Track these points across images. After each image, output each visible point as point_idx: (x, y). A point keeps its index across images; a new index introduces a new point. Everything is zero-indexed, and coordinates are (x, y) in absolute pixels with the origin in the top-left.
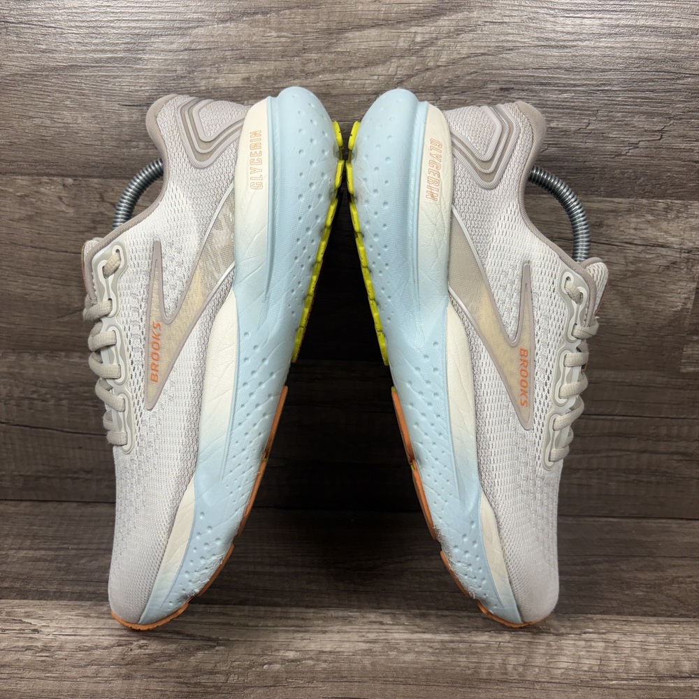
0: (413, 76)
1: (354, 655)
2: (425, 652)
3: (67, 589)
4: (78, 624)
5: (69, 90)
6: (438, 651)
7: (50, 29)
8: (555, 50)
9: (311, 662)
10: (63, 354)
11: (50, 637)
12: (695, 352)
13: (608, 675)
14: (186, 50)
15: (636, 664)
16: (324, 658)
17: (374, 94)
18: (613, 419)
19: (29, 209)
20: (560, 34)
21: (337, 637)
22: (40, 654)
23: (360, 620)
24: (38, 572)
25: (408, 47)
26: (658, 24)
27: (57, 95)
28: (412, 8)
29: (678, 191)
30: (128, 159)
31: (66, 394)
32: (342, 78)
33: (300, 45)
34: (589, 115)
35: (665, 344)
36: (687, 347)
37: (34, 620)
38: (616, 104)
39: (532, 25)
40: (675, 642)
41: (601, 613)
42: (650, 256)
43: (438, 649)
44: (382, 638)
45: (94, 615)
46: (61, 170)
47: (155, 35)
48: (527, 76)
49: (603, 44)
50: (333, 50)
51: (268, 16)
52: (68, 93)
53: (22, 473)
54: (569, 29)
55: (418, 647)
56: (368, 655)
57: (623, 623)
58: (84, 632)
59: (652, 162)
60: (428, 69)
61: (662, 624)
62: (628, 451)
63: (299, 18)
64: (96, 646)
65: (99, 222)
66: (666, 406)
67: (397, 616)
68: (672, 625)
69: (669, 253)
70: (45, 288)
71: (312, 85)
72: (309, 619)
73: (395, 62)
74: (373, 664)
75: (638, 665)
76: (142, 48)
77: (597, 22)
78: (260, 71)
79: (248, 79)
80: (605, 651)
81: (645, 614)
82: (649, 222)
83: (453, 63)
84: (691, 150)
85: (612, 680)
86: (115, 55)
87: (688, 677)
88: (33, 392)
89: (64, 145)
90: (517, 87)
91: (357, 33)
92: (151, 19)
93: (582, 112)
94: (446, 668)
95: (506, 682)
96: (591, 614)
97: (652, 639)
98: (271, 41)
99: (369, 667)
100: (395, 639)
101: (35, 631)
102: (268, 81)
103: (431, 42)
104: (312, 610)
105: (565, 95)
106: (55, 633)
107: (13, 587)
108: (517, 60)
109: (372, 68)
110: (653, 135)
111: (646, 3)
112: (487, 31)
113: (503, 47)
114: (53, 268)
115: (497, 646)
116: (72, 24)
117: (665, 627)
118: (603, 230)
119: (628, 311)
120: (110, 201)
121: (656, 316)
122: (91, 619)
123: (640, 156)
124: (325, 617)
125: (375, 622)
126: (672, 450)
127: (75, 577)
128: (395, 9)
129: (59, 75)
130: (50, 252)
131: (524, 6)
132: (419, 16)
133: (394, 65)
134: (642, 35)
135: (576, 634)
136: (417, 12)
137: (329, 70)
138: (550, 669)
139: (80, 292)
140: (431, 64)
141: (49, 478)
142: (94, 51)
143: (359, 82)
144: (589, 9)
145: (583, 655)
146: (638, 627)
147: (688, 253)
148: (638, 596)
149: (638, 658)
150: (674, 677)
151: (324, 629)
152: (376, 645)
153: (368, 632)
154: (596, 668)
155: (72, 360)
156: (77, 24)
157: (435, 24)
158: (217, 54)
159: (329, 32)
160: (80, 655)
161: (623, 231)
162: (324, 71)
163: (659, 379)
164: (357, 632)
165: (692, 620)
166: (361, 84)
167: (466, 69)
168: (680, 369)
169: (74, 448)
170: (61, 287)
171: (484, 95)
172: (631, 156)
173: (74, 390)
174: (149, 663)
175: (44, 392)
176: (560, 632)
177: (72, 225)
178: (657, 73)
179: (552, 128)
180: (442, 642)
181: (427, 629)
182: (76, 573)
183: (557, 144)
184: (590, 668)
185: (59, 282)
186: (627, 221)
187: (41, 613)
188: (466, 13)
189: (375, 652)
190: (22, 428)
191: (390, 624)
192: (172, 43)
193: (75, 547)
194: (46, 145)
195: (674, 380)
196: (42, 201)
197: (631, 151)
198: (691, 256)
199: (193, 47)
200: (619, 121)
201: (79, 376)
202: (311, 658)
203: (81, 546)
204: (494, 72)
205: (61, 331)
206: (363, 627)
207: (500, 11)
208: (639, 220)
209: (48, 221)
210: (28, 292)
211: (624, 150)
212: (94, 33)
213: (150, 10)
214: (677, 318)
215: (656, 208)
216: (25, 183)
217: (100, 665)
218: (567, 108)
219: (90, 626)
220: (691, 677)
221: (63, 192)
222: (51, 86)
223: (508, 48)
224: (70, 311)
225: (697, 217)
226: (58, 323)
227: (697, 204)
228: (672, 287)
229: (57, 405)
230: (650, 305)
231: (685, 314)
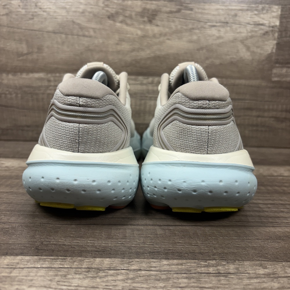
10: (19, 74)
18: (245, 102)
19: (7, 10)
31: (20, 92)
35: (265, 68)
36: (274, 70)
42: (257, 30)
62: (252, 116)
65: (35, 16)
66: (266, 96)
69: (265, 27)
70: (12, 45)
82: (255, 14)
88: (7, 91)
114: (16, 36)
118: (237, 18)
119: (249, 54)
120: (39, 7)
121: (260, 56)
126: (270, 115)
130: (15, 29)
139: (26, 47)
147: (272, 28)
155: (23, 77)
161: (245, 19)
163: (263, 84)
168: (272, 79)
169: (23, 116)
170: (19, 45)
173: (24, 90)
177: (24, 17)
186: (247, 14)
190: (2, 107)
195: (269, 84)
196: (12, 7)
201: (25, 84)
205: (19, 64)
208: (252, 14)
209: (14, 16)
210: (5, 46)
214: (270, 56)
215: (258, 8)
221: (21, 3)
224: (22, 55)
225: (275, 12)
226: (17, 60)
227: (274, 7)
228: (266, 43)
229: (16, 97)
230: (258, 51)
231: (272, 55)
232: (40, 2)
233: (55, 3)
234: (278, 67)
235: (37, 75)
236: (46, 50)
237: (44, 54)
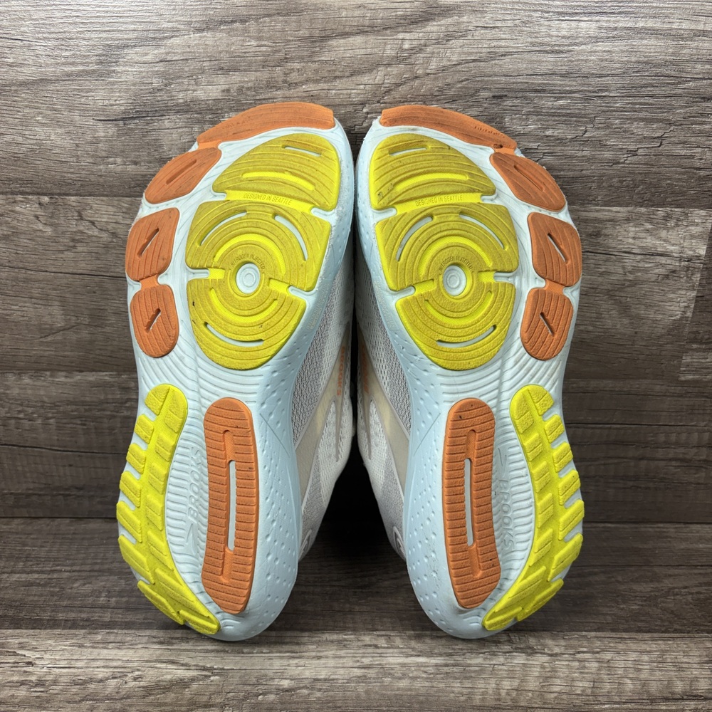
0: (401, 84)
1: (347, 683)
2: (419, 677)
3: (61, 616)
4: (72, 655)
5: (40, 105)
6: (432, 676)
7: (17, 41)
8: (550, 55)
9: (305, 692)
10: (48, 373)
11: (45, 670)
12: (694, 360)
13: (600, 698)
14: (161, 61)
15: (629, 686)
16: (318, 687)
17: (362, 104)
18: (610, 428)
19: (5, 229)
20: (554, 39)
21: (331, 663)
22: (35, 689)
23: (356, 644)
24: (31, 598)
25: (395, 55)
26: (658, 25)
27: (27, 110)
28: (398, 13)
29: (678, 198)
30: (106, 176)
31: (53, 413)
32: (326, 88)
33: (281, 55)
34: (586, 122)
35: (664, 353)
36: (686, 356)
37: (28, 652)
38: (614, 111)
39: (526, 29)
40: (669, 660)
41: (595, 631)
42: (650, 265)
43: (432, 673)
44: (377, 663)
45: (88, 645)
46: (36, 187)
47: (128, 46)
48: (522, 83)
49: (600, 48)
50: (317, 59)
51: (247, 24)
52: (38, 108)
53: (12, 491)
54: (564, 33)
55: (412, 672)
56: (363, 682)
57: (618, 640)
58: (79, 664)
59: (651, 169)
60: (417, 77)
61: (656, 640)
62: (626, 458)
63: (279, 26)
64: (91, 679)
65: (79, 241)
66: (664, 414)
67: (392, 638)
68: (666, 642)
69: (669, 262)
70: (25, 309)
71: (295, 95)
72: (304, 644)
73: (382, 71)
74: (367, 692)
75: (631, 686)
76: (114, 60)
77: (594, 25)
78: (240, 82)
79: (228, 91)
80: (598, 672)
81: (640, 630)
82: (648, 230)
83: (443, 70)
84: (692, 157)
85: (604, 704)
86: (87, 68)
87: (680, 699)
88: (20, 412)
89: (38, 162)
90: (510, 94)
91: (342, 41)
92: (123, 29)
93: (578, 119)
94: (440, 694)
95: (500, 708)
96: (585, 631)
97: (645, 658)
98: (251, 51)
99: (363, 696)
100: (389, 664)
101: (30, 664)
102: (249, 93)
103: (420, 49)
104: (307, 634)
105: (561, 102)
106: (49, 666)
107: (6, 616)
108: (511, 66)
109: (358, 78)
110: (653, 142)
111: (646, 4)
112: (478, 36)
113: (496, 53)
114: (33, 288)
115: (491, 669)
116: (40, 35)
117: (659, 644)
118: (600, 239)
119: (626, 321)
120: (89, 219)
121: (655, 325)
122: (86, 650)
123: (638, 164)
124: (320, 641)
125: (370, 646)
126: (671, 456)
127: (69, 602)
128: (381, 15)
129: (28, 89)
130: (30, 272)
131: (517, 9)
132: (406, 22)
133: (381, 74)
134: (641, 39)
135: (571, 654)
136: (404, 17)
137: (313, 80)
138: (543, 693)
139: (62, 312)
140: (420, 72)
141: (40, 495)
142: (63, 64)
143: (345, 92)
144: (585, 11)
145: (576, 677)
146: (631, 644)
147: (688, 261)
148: (633, 610)
149: (631, 679)
150: (666, 699)
151: (318, 654)
152: (371, 671)
153: (363, 657)
154: (589, 691)
155: (57, 380)
156: (44, 35)
157: (423, 30)
158: (194, 65)
159: (311, 40)
160: (75, 689)
161: (621, 240)
162: (307, 81)
163: (658, 388)
164: (353, 657)
165: (686, 635)
166: (347, 94)
167: (457, 77)
168: (679, 377)
169: (64, 466)
170: (43, 307)
171: (476, 104)
172: (629, 164)
173: (61, 409)
174: (144, 697)
175: (30, 411)
176: (555, 652)
177: (51, 244)
178: (657, 78)
179: (547, 136)
180: (436, 665)
181: (421, 652)
182: (69, 599)
183: (552, 153)
184: (583, 691)
185: (41, 302)
186: (625, 230)
187: (34, 643)
188: (456, 17)
189: (370, 678)
190: (10, 447)
191: (384, 648)
192: (146, 54)
193: (68, 568)
194: (19, 163)
195: (673, 388)
196: (18, 221)
197: (629, 159)
198: (691, 264)
199: (169, 58)
200: (617, 128)
201: (65, 395)
202: (305, 687)
203: (74, 568)
204: (486, 79)
205: (45, 350)
206: (358, 652)
207: (492, 15)
208: (637, 229)
209: (25, 241)
210: (9, 312)
211: (622, 157)
212: (63, 45)
213: (121, 20)
214: (677, 326)
215: (655, 216)
217: (95, 700)
218: (563, 116)
219: (85, 658)
220: (683, 699)
221: (40, 210)
222: (21, 102)
223: (501, 54)
224: (53, 331)
225: (697, 225)
226: (42, 344)
227: (697, 211)
228: (672, 296)
229: (45, 424)
230: (649, 314)
231: (684, 322)
232: (91, 208)
233: (128, 209)
234: (697, 350)
235: (92, 377)
236: (112, 318)
237: (108, 329)
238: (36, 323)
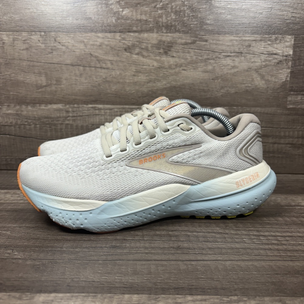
10: (38, 105)
12: (292, 99)
19: (27, 45)
31: (39, 122)
34: (243, 2)
35: (280, 96)
36: (289, 97)
42: (271, 59)
46: (40, 29)
59: (268, 20)
62: (268, 143)
65: (54, 50)
66: (282, 123)
69: (278, 57)
70: (32, 78)
82: (269, 44)
84: (283, 15)
88: (26, 122)
89: (41, 19)
110: (268, 9)
114: (35, 69)
118: (251, 48)
119: (263, 82)
120: (59, 41)
121: (275, 84)
123: (264, 18)
126: (287, 142)
130: (35, 63)
139: (45, 79)
147: (286, 57)
155: (42, 108)
161: (259, 49)
163: (279, 111)
168: (287, 106)
170: (38, 77)
172: (260, 18)
173: (42, 120)
175: (30, 121)
177: (44, 52)
179: (228, 8)
183: (231, 14)
185: (38, 75)
186: (260, 44)
190: (21, 137)
195: (285, 111)
196: (32, 42)
200: (254, 4)
201: (44, 115)
205: (38, 95)
208: (265, 44)
209: (34, 50)
210: (25, 79)
211: (257, 16)
214: (284, 84)
215: (271, 39)
216: (26, 35)
221: (40, 38)
224: (41, 87)
225: (288, 42)
226: (37, 92)
227: (287, 36)
228: (281, 71)
229: (35, 127)
230: (272, 79)
231: (287, 83)
232: (59, 37)
233: (73, 37)
234: (293, 95)
235: (55, 106)
236: (64, 82)
237: (62, 86)
238: (35, 84)
